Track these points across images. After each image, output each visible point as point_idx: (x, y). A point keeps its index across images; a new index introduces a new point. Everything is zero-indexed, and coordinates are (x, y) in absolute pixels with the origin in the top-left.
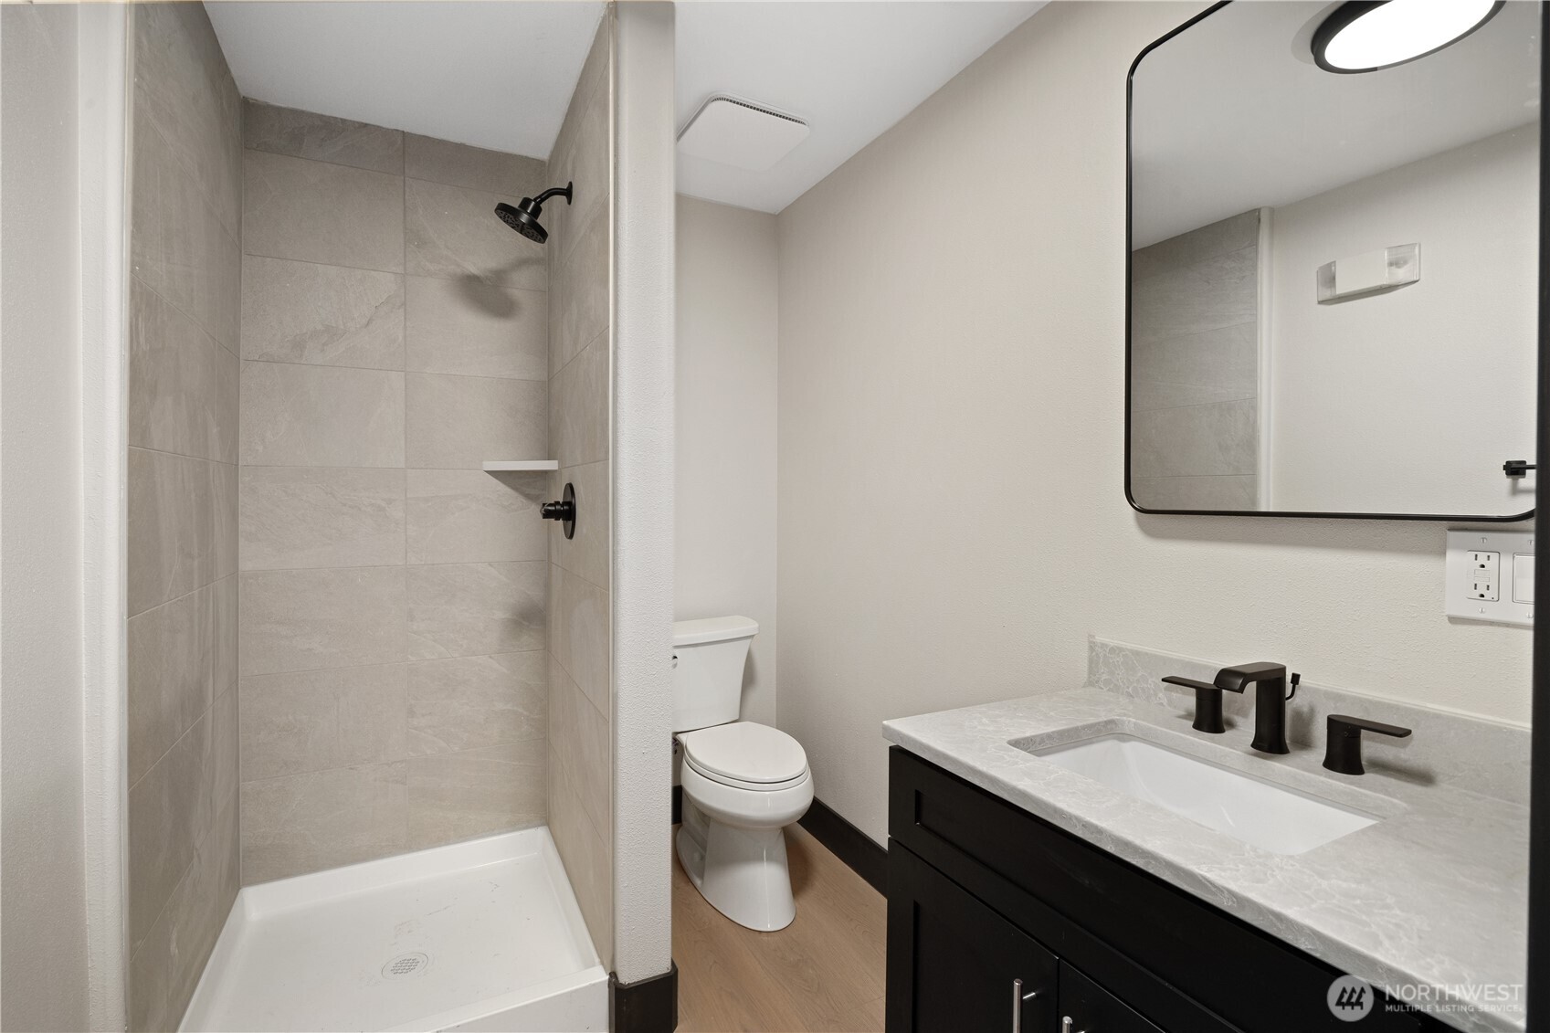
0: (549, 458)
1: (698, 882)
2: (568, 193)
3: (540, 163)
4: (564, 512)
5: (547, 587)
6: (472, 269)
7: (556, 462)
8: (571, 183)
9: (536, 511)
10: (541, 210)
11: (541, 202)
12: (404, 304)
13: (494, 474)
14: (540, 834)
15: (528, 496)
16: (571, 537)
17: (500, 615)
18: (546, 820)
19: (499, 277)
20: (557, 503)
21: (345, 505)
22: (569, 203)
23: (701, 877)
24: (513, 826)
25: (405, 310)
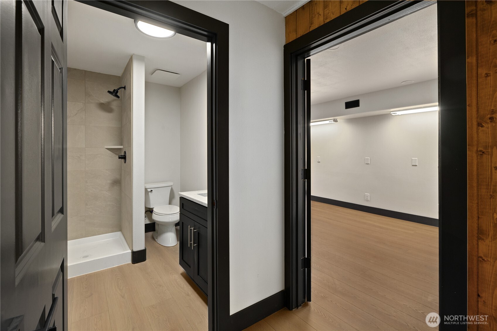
0: (121, 145)
1: (156, 240)
2: (125, 88)
3: (119, 77)
4: (123, 157)
5: (121, 175)
6: (102, 102)
7: (122, 146)
8: (125, 86)
9: (117, 157)
10: (118, 92)
11: (118, 90)
12: (85, 110)
13: (107, 149)
14: (119, 233)
15: (116, 154)
16: (125, 163)
17: (109, 182)
18: (120, 230)
19: (109, 103)
20: (122, 155)
21: (70, 156)
22: (125, 90)
23: (157, 239)
24: (112, 231)
25: (85, 112)
